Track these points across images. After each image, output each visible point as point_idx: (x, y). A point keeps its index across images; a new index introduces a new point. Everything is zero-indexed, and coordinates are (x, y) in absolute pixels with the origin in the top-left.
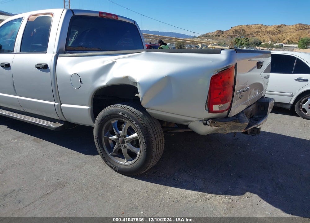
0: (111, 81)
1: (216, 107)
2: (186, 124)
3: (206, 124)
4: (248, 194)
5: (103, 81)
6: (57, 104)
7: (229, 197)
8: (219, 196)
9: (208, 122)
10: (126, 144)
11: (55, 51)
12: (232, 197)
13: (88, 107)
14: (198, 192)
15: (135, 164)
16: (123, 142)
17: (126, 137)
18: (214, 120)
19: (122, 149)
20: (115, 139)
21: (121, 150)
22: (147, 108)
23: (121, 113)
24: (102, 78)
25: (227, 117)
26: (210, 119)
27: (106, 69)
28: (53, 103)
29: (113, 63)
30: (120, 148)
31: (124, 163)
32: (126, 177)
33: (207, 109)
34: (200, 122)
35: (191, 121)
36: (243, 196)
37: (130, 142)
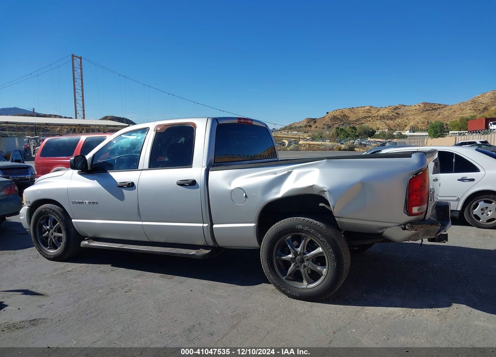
0: (289, 192)
1: (415, 210)
2: (380, 231)
3: (404, 229)
4: (455, 305)
5: (278, 193)
6: (206, 225)
7: (436, 309)
8: (425, 309)
9: (407, 226)
10: (306, 263)
11: (205, 164)
12: (440, 309)
13: (253, 225)
14: (401, 308)
15: (322, 285)
16: (302, 261)
17: (306, 254)
18: (412, 223)
19: (302, 270)
20: (291, 258)
21: (299, 271)
22: (337, 217)
23: (300, 227)
24: (275, 190)
25: (424, 219)
26: (408, 223)
27: (281, 180)
28: (201, 225)
29: (289, 173)
30: (298, 269)
31: (306, 286)
32: (310, 303)
33: (405, 212)
34: (399, 227)
35: (386, 228)
36: (451, 308)
37: (311, 260)
